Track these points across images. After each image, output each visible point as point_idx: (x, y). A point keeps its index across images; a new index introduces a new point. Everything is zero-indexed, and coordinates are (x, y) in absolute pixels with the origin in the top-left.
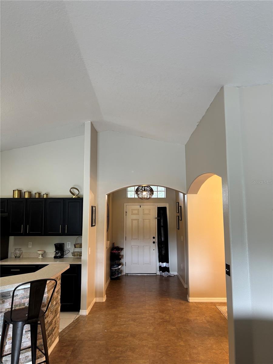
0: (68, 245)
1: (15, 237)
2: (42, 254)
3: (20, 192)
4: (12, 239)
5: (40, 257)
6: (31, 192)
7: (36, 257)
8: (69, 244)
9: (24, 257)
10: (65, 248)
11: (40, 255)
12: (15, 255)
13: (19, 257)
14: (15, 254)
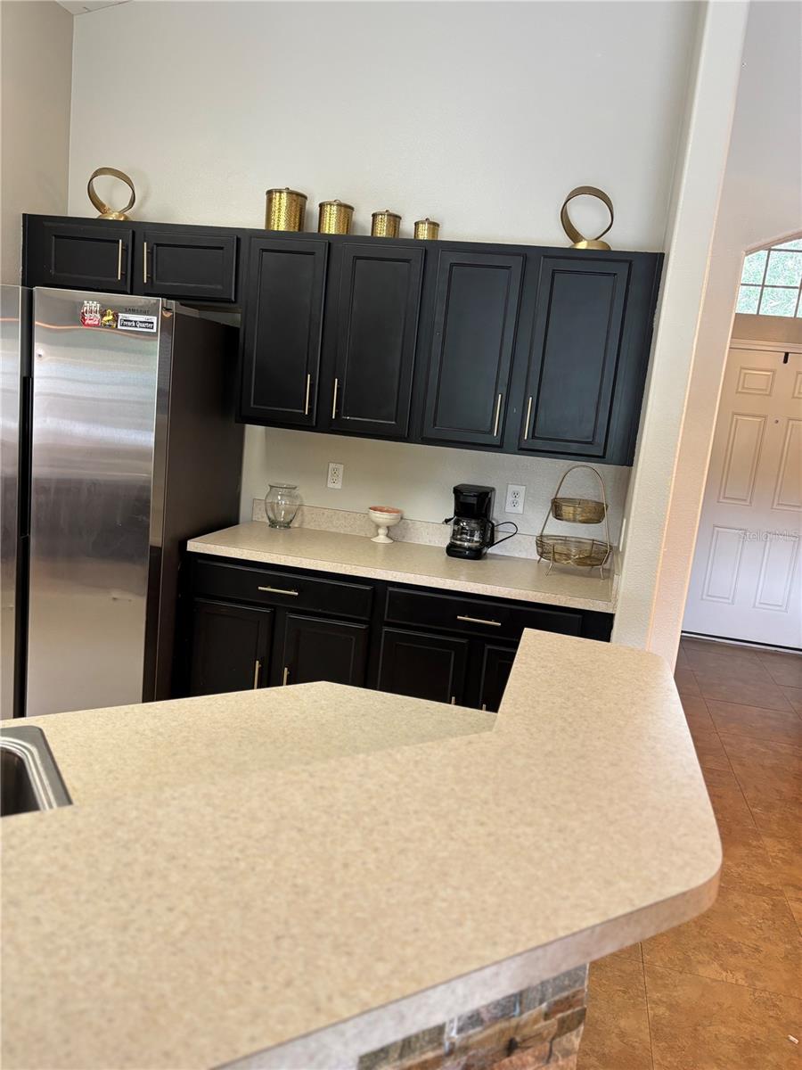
0: (510, 499)
1: (270, 429)
2: (388, 527)
3: (299, 201)
5: (382, 538)
7: (362, 534)
8: (516, 494)
9: (306, 526)
10: (497, 513)
11: (381, 531)
12: (271, 516)
13: (287, 525)
14: (269, 509)
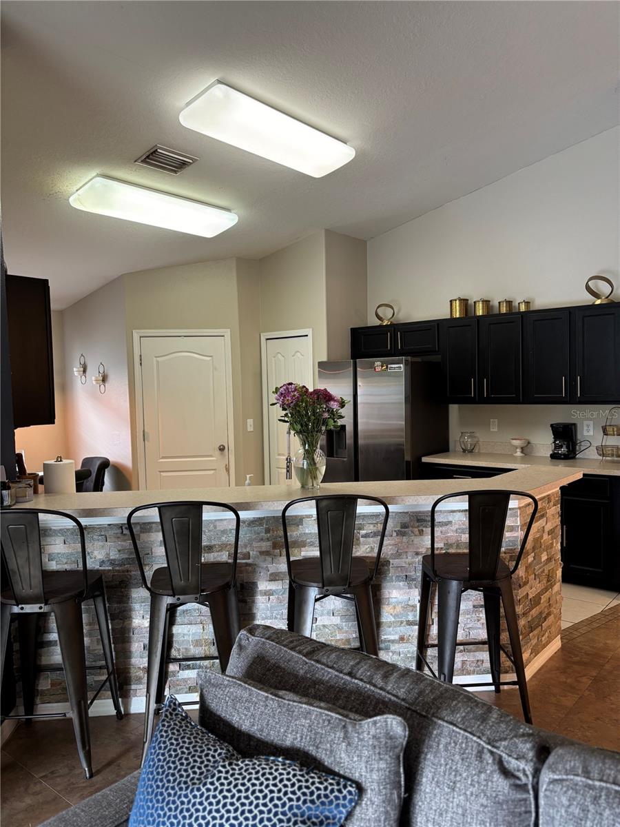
0: (585, 428)
1: (461, 405)
2: (522, 448)
3: (464, 302)
4: (454, 409)
5: (519, 454)
6: (489, 301)
7: (510, 453)
8: (588, 426)
9: (482, 451)
10: (579, 437)
11: (518, 450)
12: (464, 447)
13: (472, 451)
14: (462, 443)
